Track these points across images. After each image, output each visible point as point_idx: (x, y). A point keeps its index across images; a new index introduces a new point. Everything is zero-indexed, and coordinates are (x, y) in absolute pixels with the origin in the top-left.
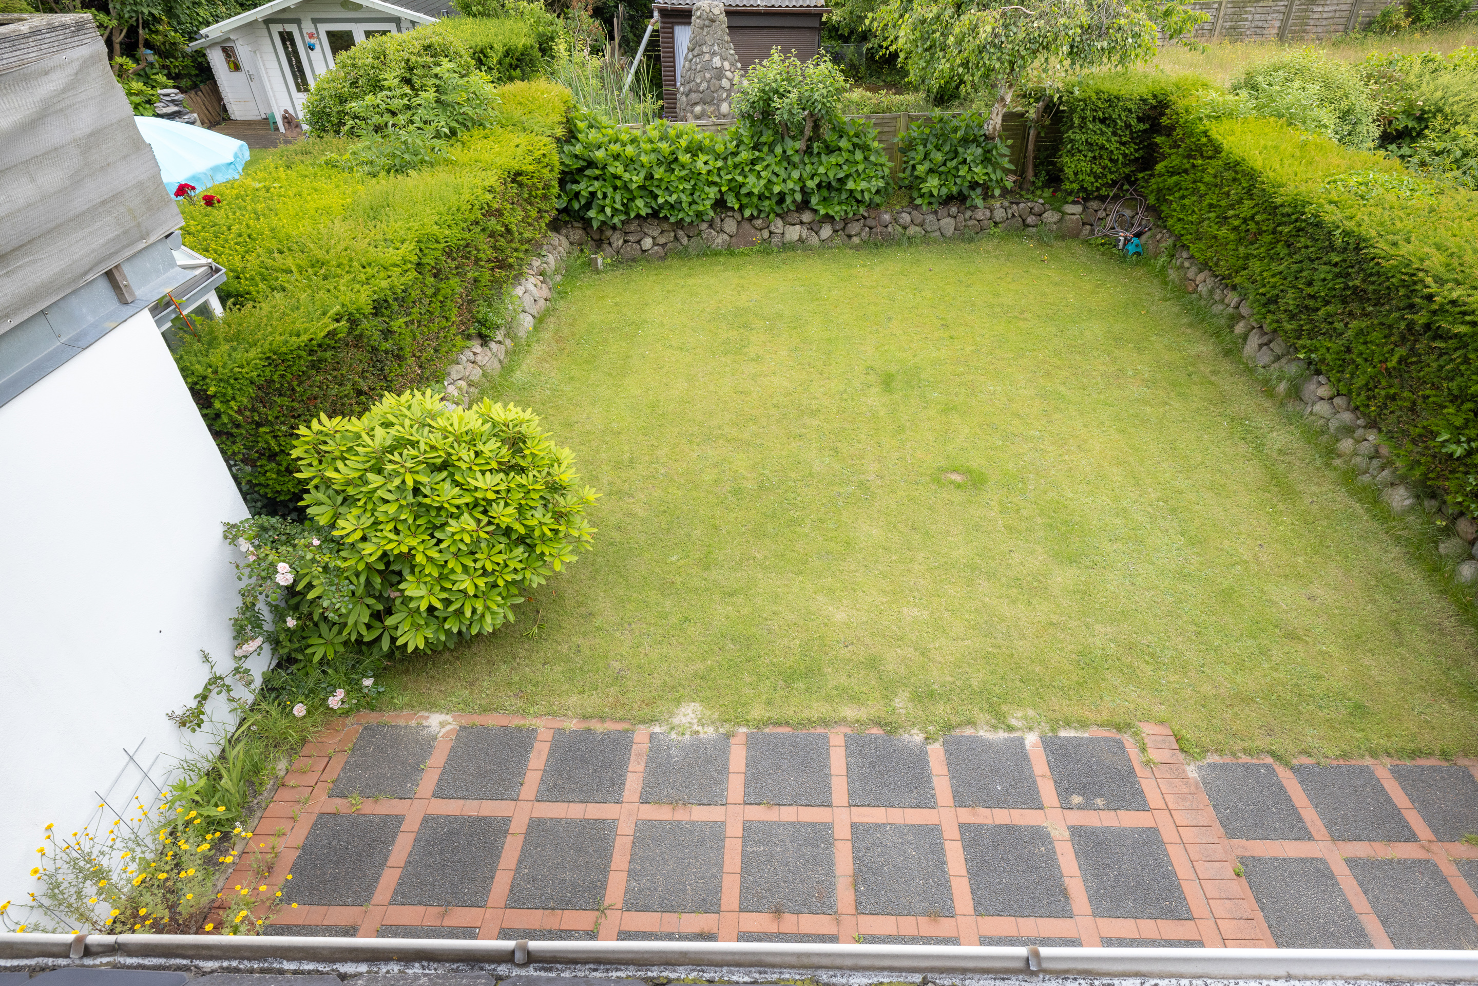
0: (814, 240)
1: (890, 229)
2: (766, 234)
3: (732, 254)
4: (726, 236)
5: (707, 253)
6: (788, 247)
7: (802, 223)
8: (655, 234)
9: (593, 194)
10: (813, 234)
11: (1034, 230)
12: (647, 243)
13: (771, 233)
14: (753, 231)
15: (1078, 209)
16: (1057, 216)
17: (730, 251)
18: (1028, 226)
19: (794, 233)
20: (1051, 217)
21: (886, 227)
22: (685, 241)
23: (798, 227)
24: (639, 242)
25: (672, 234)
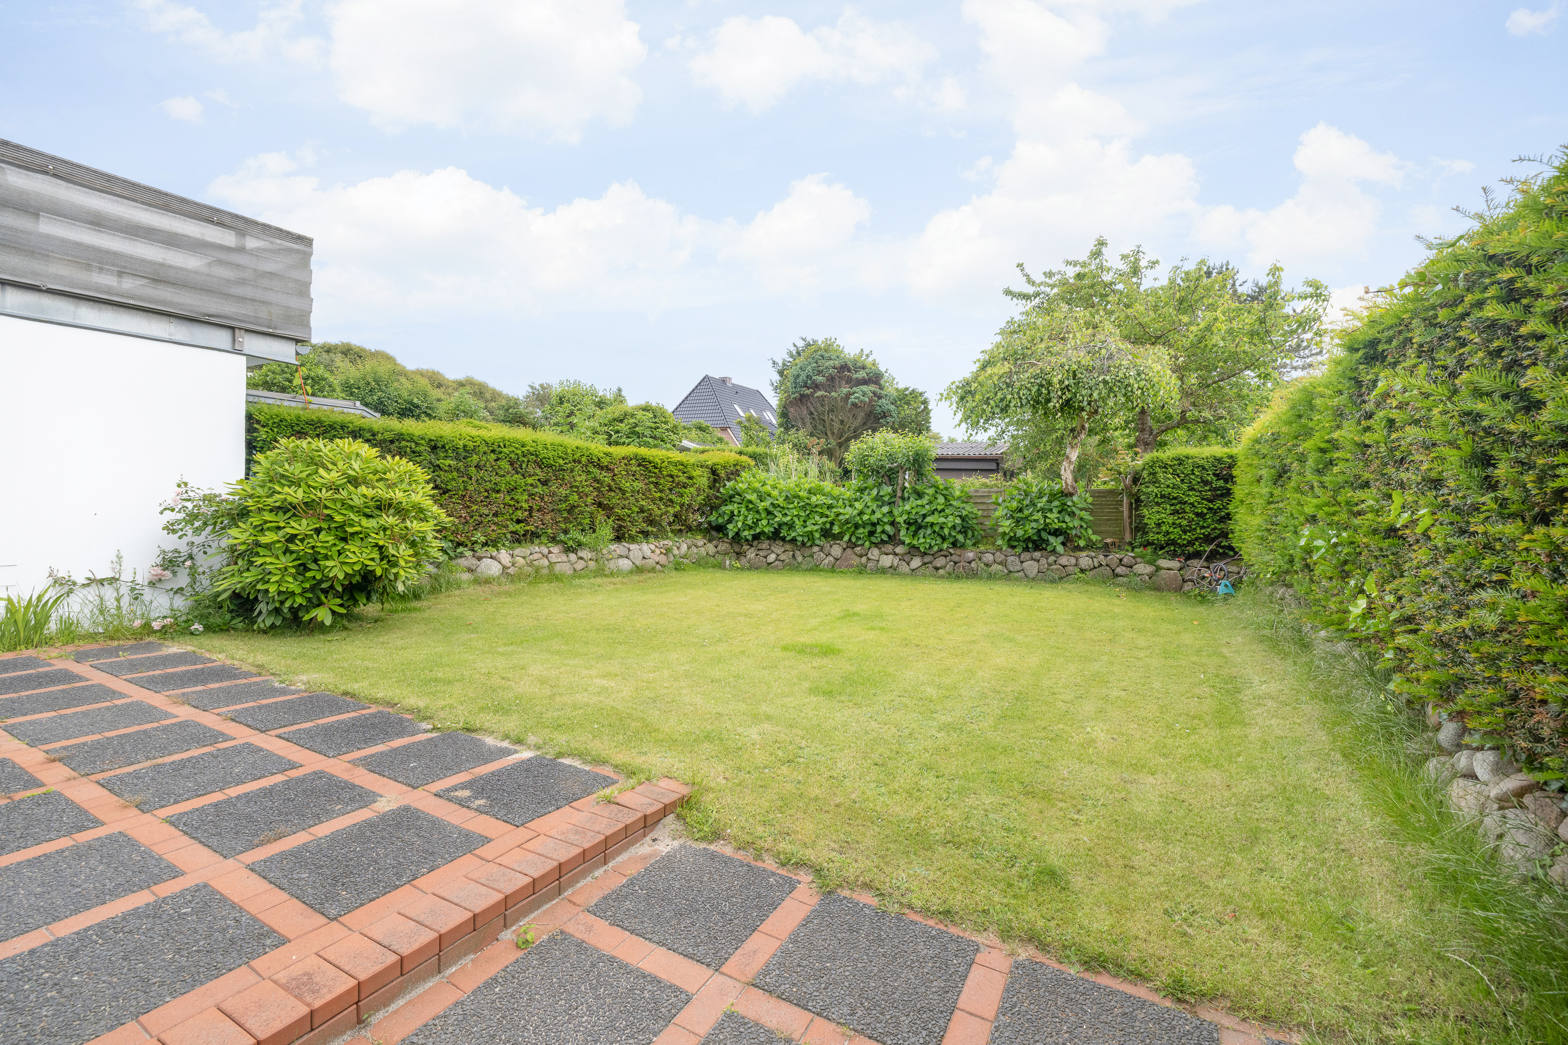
0: (904, 568)
1: (973, 565)
2: (864, 559)
3: (834, 572)
4: (831, 559)
5: (815, 569)
6: (883, 571)
7: (896, 554)
8: (779, 552)
9: (732, 512)
10: (904, 563)
11: (1125, 579)
12: (772, 557)
13: (869, 559)
14: (854, 557)
15: (1175, 564)
16: (1149, 569)
17: (833, 569)
18: (1118, 576)
19: (887, 561)
20: (1143, 569)
21: (970, 563)
22: (800, 559)
23: (891, 556)
24: (765, 557)
25: (791, 553)
